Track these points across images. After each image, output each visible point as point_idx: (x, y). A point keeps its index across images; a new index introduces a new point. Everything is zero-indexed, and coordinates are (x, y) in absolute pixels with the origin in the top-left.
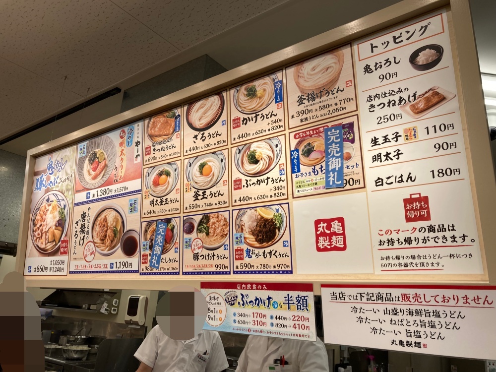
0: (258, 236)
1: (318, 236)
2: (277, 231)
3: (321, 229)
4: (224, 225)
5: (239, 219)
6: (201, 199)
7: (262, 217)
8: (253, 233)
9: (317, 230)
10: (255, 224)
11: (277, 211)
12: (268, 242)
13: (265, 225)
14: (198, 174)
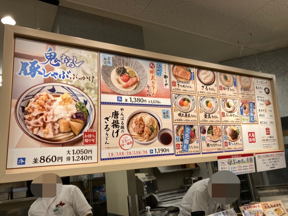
0: (232, 137)
1: (249, 138)
2: (238, 135)
3: (250, 135)
4: (219, 131)
5: (225, 130)
6: (208, 118)
7: (233, 130)
8: (230, 135)
9: (249, 136)
10: (231, 132)
11: (238, 128)
12: (236, 139)
13: (234, 133)
14: (206, 105)
